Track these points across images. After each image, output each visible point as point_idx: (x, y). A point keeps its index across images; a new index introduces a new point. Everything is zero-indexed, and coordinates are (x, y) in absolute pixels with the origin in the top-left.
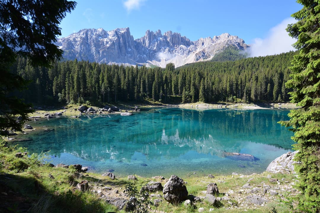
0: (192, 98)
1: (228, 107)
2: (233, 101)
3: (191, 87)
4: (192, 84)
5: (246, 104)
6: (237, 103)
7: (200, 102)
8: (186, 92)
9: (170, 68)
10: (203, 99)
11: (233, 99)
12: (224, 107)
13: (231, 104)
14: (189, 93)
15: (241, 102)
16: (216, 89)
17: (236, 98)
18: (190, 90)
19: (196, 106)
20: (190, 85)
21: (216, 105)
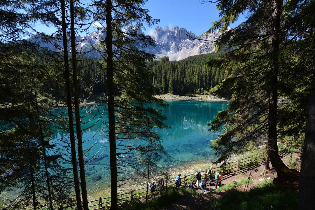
0: (162, 90)
1: (194, 98)
2: (200, 93)
3: (162, 80)
4: (163, 77)
5: (211, 96)
6: (203, 94)
7: (169, 94)
8: (158, 84)
9: (164, 61)
10: (171, 91)
11: (200, 91)
12: (190, 98)
13: (196, 96)
14: (160, 86)
15: (207, 94)
16: (187, 81)
17: (204, 90)
18: (161, 82)
19: (164, 97)
20: (161, 78)
21: (184, 96)
